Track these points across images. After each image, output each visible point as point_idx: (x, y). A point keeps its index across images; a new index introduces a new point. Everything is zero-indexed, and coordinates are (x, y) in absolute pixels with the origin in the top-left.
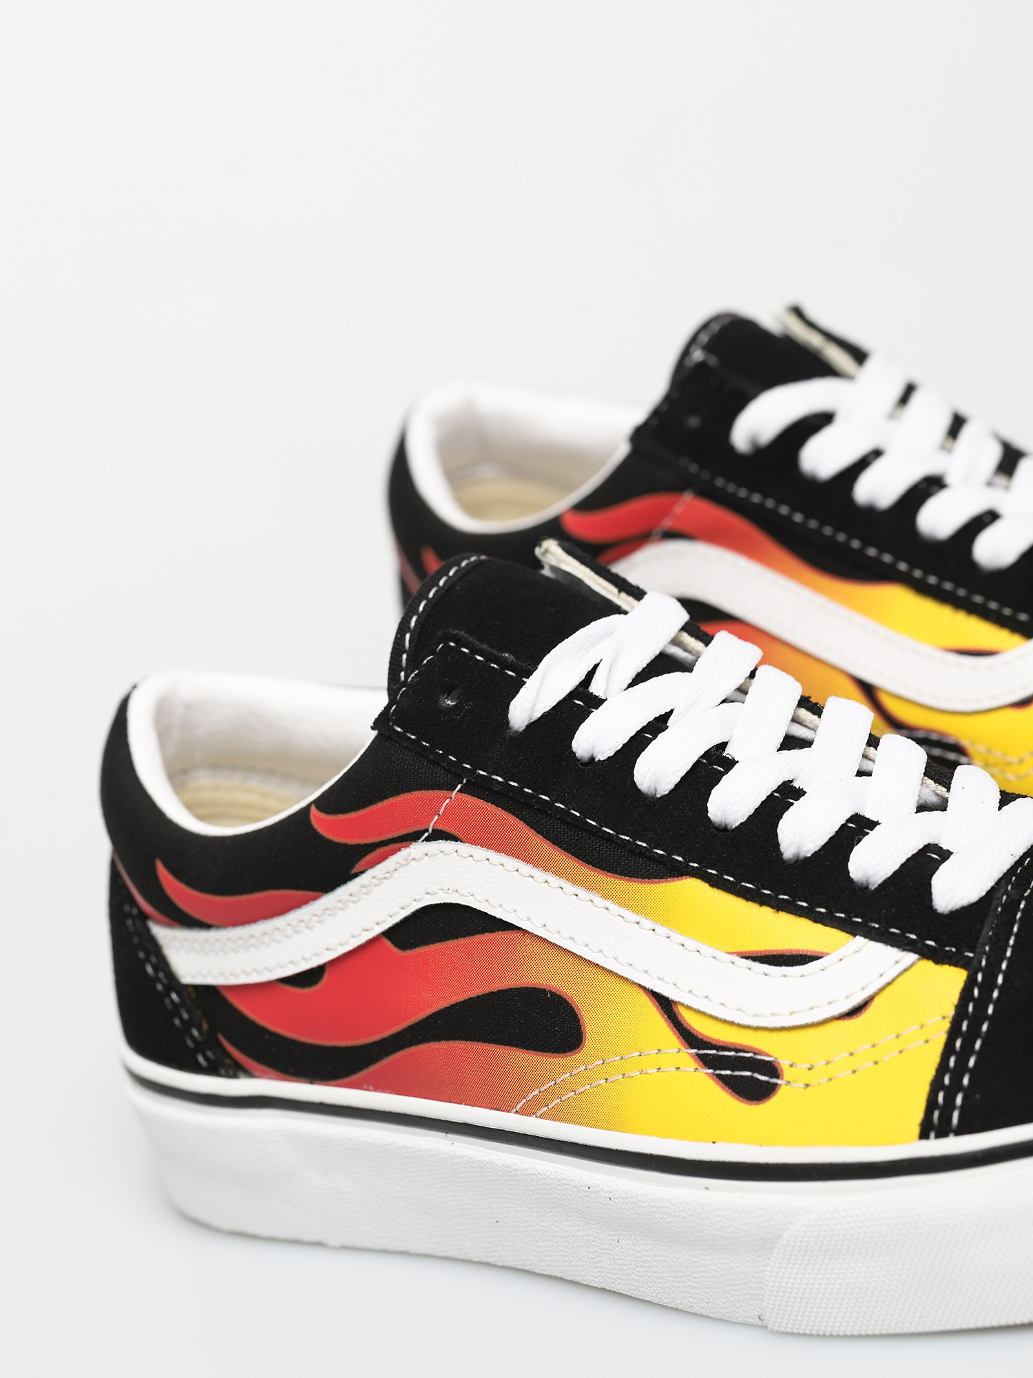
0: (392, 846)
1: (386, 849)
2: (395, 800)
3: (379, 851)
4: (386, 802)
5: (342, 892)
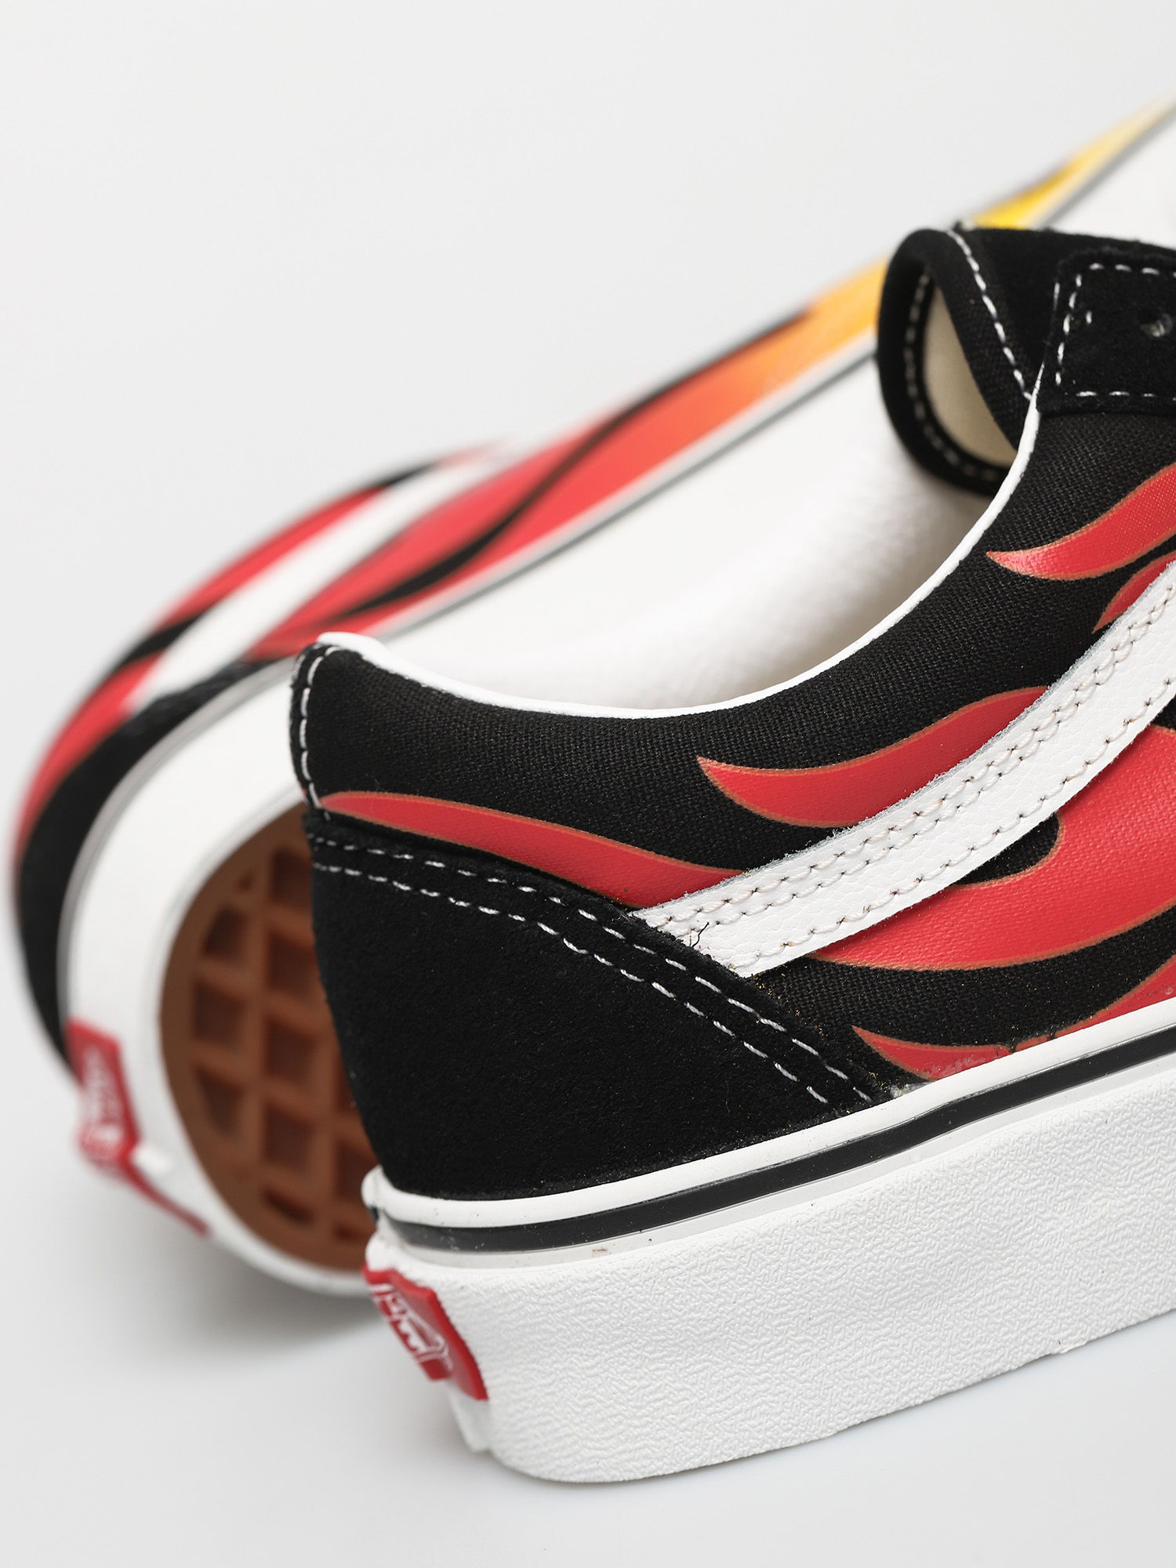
0: (1153, 565)
1: (1144, 572)
2: (1153, 482)
3: (1136, 578)
4: (1140, 490)
5: (1081, 671)
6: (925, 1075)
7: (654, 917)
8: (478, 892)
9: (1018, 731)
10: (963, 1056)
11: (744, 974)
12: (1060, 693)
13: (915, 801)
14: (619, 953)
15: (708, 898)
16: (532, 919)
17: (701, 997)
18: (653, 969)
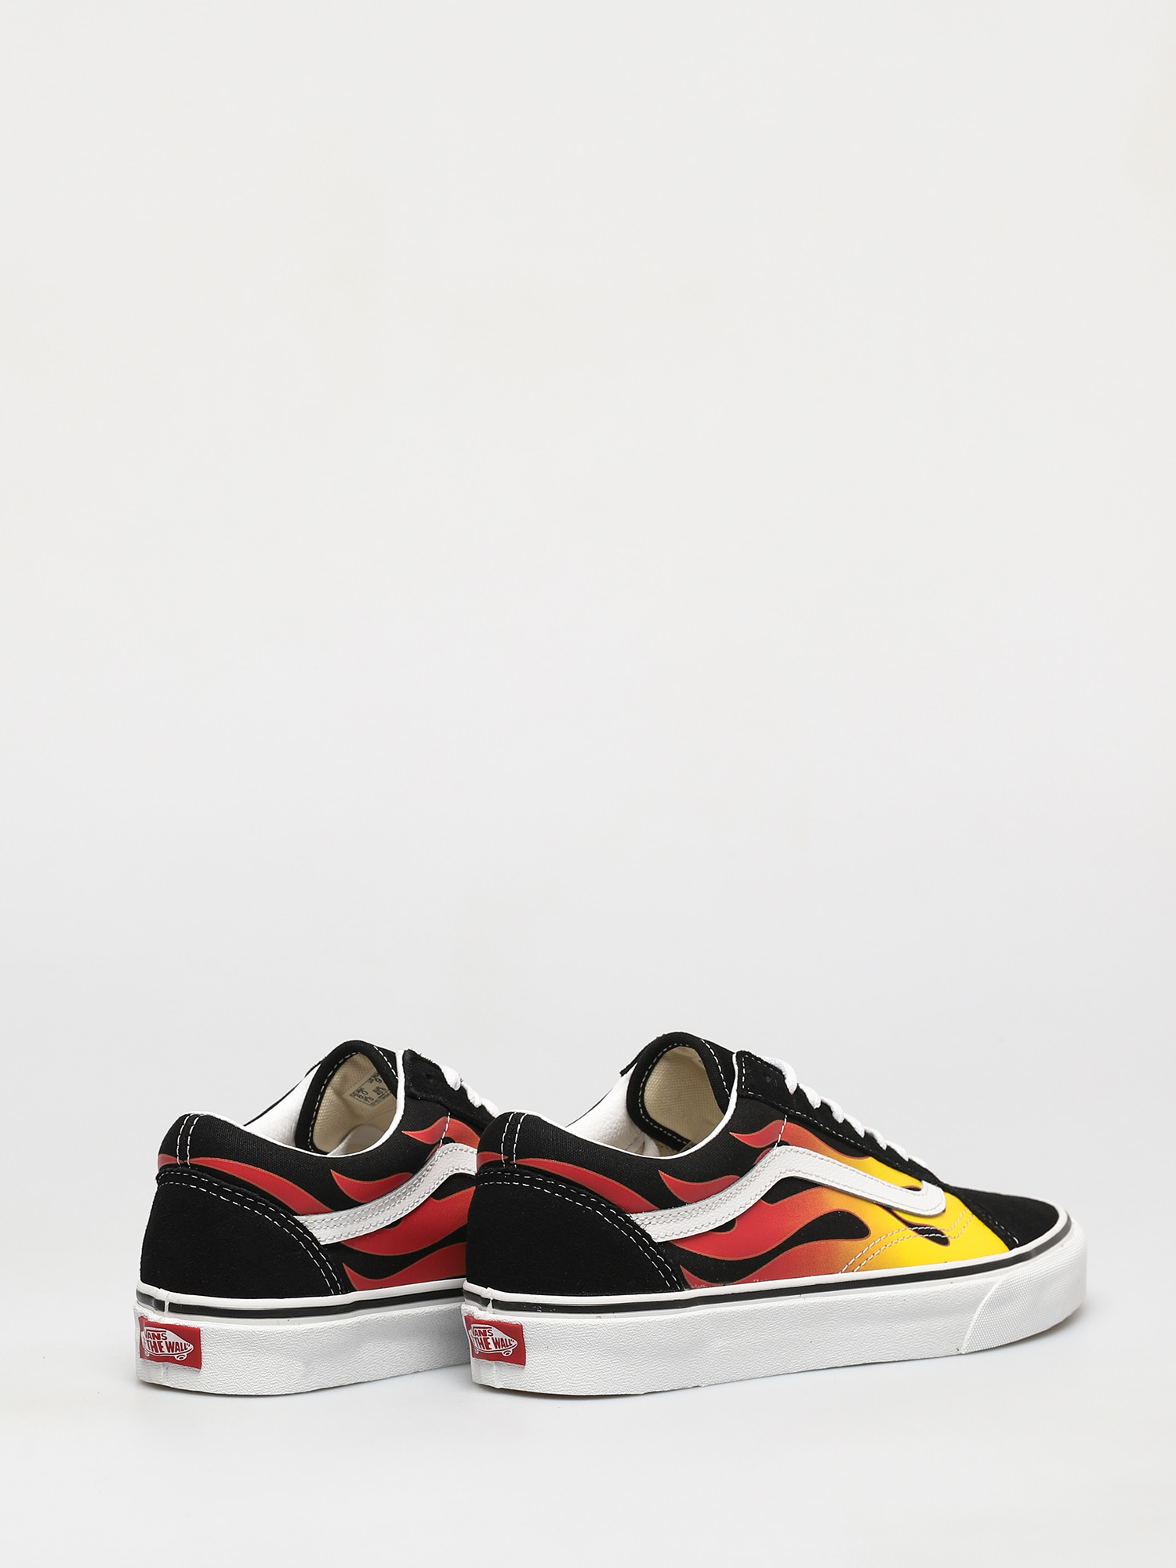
6: (693, 1287)
7: (634, 1217)
8: (576, 1198)
9: (733, 1189)
10: (704, 1284)
11: (656, 1241)
12: (744, 1180)
13: (707, 1201)
14: (622, 1225)
15: (650, 1215)
16: (594, 1210)
17: (644, 1245)
18: (631, 1232)
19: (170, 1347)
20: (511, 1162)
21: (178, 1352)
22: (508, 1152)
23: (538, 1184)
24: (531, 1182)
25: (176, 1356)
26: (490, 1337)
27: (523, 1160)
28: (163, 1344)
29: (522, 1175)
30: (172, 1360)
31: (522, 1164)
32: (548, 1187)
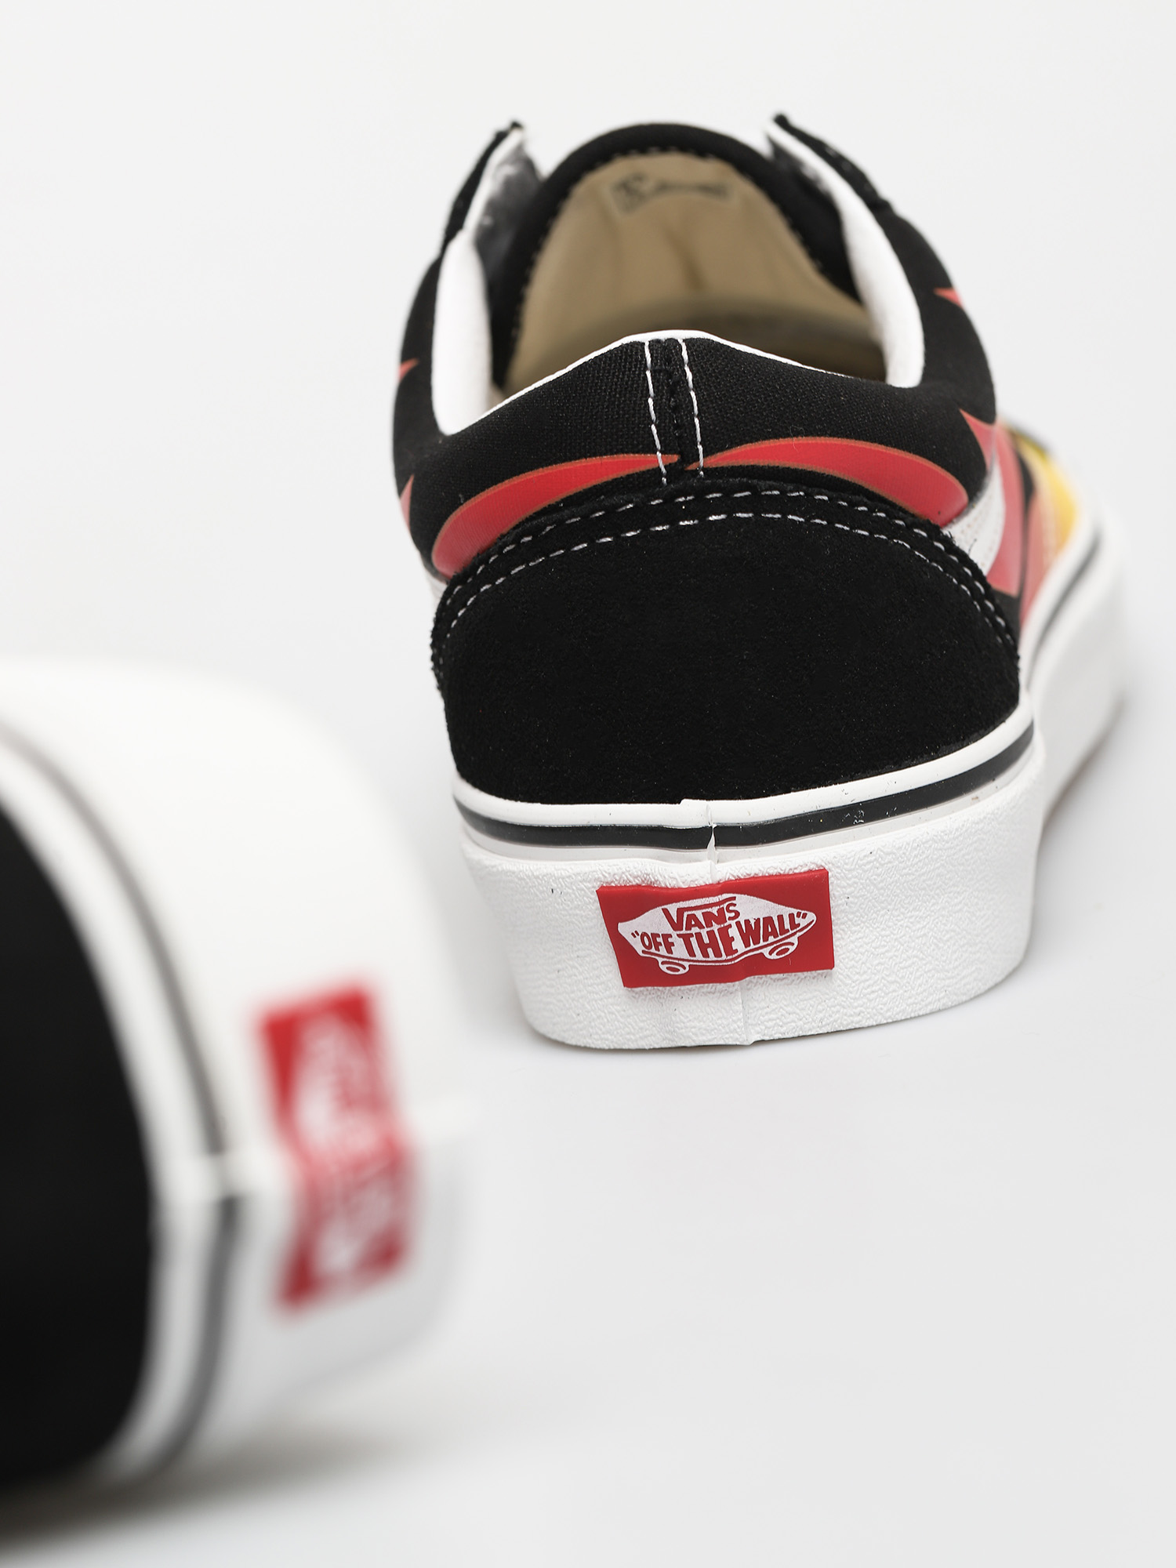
19: (750, 933)
20: (692, 467)
21: (771, 939)
22: (679, 442)
23: (774, 504)
24: (756, 503)
25: (766, 952)
26: (733, 923)
27: (727, 453)
28: (734, 932)
29: (728, 492)
30: (756, 966)
31: (725, 464)
32: (795, 506)
